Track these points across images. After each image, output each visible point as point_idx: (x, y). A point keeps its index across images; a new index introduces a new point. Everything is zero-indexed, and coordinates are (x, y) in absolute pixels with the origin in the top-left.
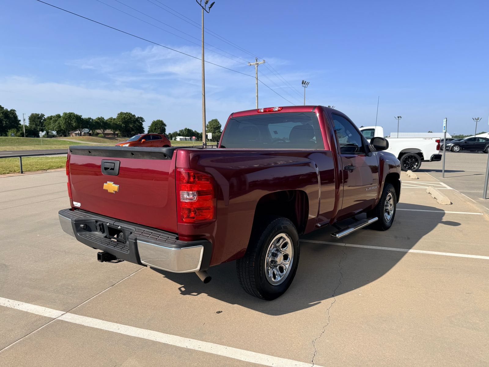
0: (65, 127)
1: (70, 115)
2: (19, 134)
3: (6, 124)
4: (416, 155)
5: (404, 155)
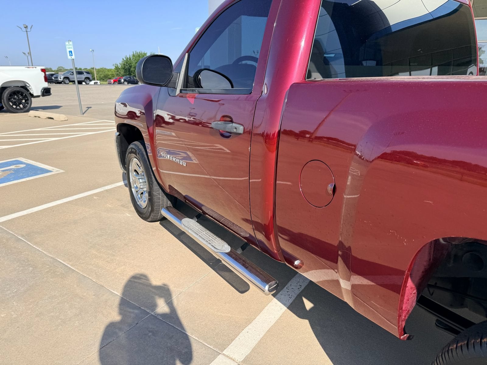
4: (23, 90)
5: (6, 91)
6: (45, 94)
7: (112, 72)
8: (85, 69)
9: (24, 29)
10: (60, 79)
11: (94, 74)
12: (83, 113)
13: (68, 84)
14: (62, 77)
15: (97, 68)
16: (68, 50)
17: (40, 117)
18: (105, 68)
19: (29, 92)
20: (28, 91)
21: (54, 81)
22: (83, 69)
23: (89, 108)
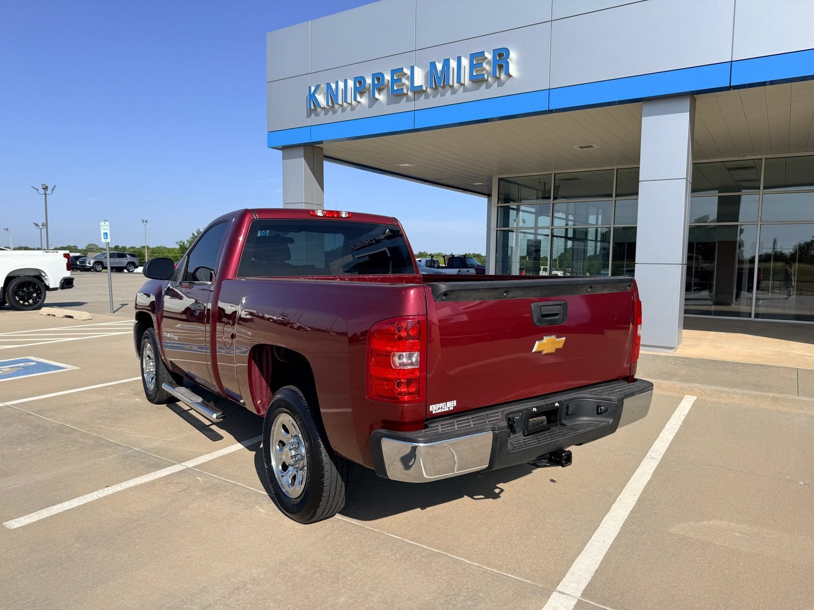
4: (36, 281)
5: (14, 282)
6: (65, 286)
7: (176, 253)
8: (132, 248)
9: (42, 191)
10: (88, 265)
11: (145, 256)
12: (114, 311)
13: (100, 271)
14: (92, 262)
15: (151, 246)
16: (103, 232)
17: (54, 316)
18: (164, 247)
19: (43, 283)
20: (43, 281)
21: (79, 267)
22: (129, 248)
23: (123, 305)
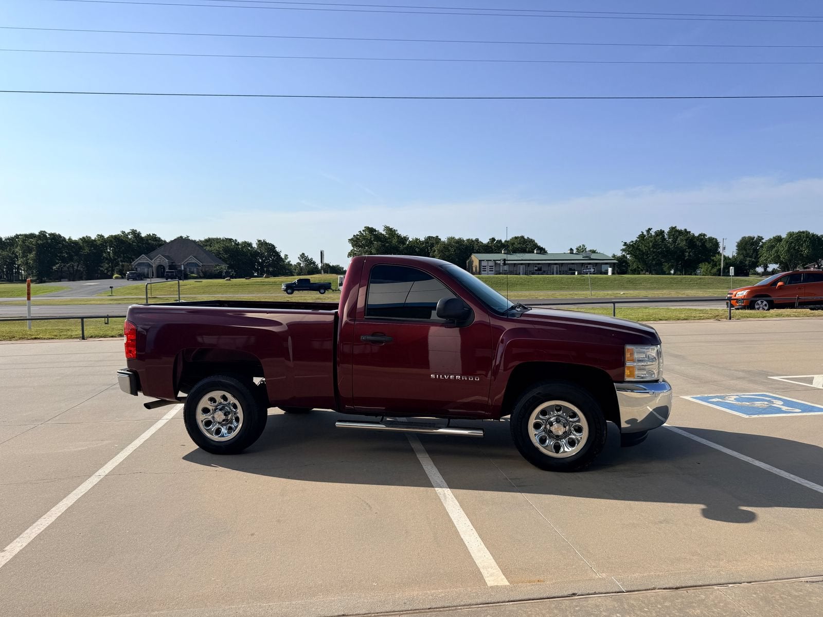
0: (786, 258)
1: (800, 236)
2: (715, 270)
3: (689, 256)
